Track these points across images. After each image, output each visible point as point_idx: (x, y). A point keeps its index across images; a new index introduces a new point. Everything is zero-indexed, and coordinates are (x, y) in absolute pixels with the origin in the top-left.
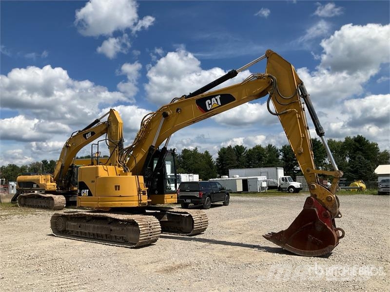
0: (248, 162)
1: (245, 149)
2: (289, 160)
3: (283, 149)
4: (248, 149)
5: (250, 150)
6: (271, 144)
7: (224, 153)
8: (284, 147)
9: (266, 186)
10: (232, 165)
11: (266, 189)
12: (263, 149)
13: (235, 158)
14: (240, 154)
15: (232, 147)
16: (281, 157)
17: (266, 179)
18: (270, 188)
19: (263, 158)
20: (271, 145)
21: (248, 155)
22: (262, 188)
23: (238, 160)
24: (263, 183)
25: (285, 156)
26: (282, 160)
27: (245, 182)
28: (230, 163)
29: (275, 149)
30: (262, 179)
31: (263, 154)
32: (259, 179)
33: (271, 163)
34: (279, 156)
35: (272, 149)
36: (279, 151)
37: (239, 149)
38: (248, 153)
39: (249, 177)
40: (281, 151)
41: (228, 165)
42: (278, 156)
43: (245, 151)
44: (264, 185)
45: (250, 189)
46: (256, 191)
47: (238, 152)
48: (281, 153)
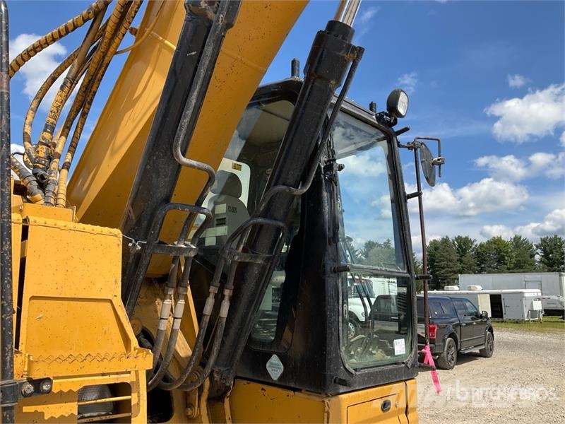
0: (478, 265)
1: (472, 244)
2: (554, 263)
3: (542, 245)
4: (478, 243)
5: (482, 245)
6: (518, 235)
7: (436, 249)
8: (544, 241)
9: (541, 308)
10: (450, 269)
11: (541, 315)
12: (506, 245)
13: (455, 257)
14: (464, 251)
15: (450, 239)
16: (537, 257)
17: (540, 294)
18: (548, 312)
19: (506, 258)
20: (520, 237)
21: (478, 253)
22: (533, 313)
23: (461, 261)
24: (534, 302)
25: (546, 255)
26: (541, 262)
27: (496, 301)
28: (448, 266)
29: (527, 242)
30: (532, 295)
31: (507, 252)
32: (526, 295)
33: (521, 267)
34: (534, 256)
35: (523, 244)
36: (535, 247)
37: (464, 243)
38: (479, 251)
39: (504, 291)
40: (537, 247)
41: (443, 268)
42: (532, 256)
43: (474, 246)
44: (538, 306)
45: (508, 314)
46: (521, 319)
47: (461, 248)
48: (539, 251)
